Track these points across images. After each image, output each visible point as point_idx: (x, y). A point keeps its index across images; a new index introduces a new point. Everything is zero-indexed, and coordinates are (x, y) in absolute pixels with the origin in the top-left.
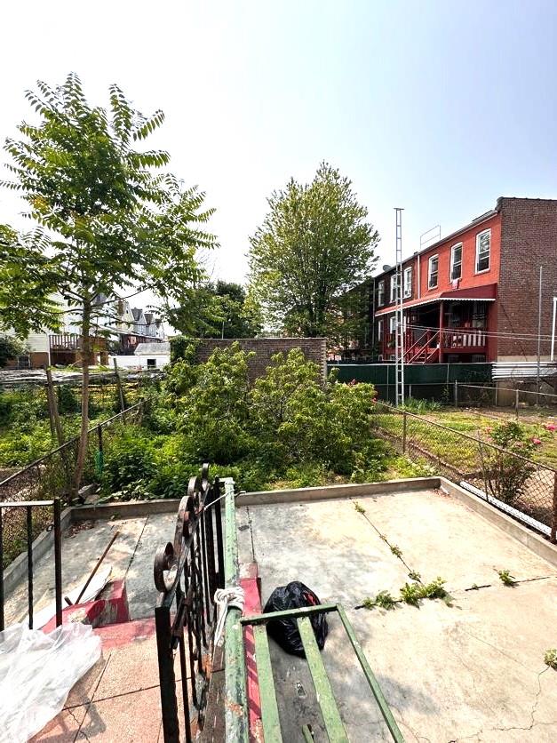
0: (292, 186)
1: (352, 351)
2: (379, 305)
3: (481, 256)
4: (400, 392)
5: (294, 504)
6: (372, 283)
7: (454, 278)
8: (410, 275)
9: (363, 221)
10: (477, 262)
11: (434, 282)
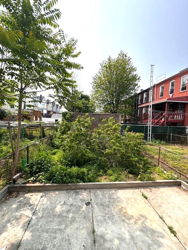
0: (109, 59)
1: (127, 120)
2: (139, 103)
3: (183, 85)
4: (149, 136)
5: (111, 190)
6: (137, 95)
7: (171, 93)
8: (152, 93)
9: (135, 73)
10: (181, 87)
11: (162, 95)
